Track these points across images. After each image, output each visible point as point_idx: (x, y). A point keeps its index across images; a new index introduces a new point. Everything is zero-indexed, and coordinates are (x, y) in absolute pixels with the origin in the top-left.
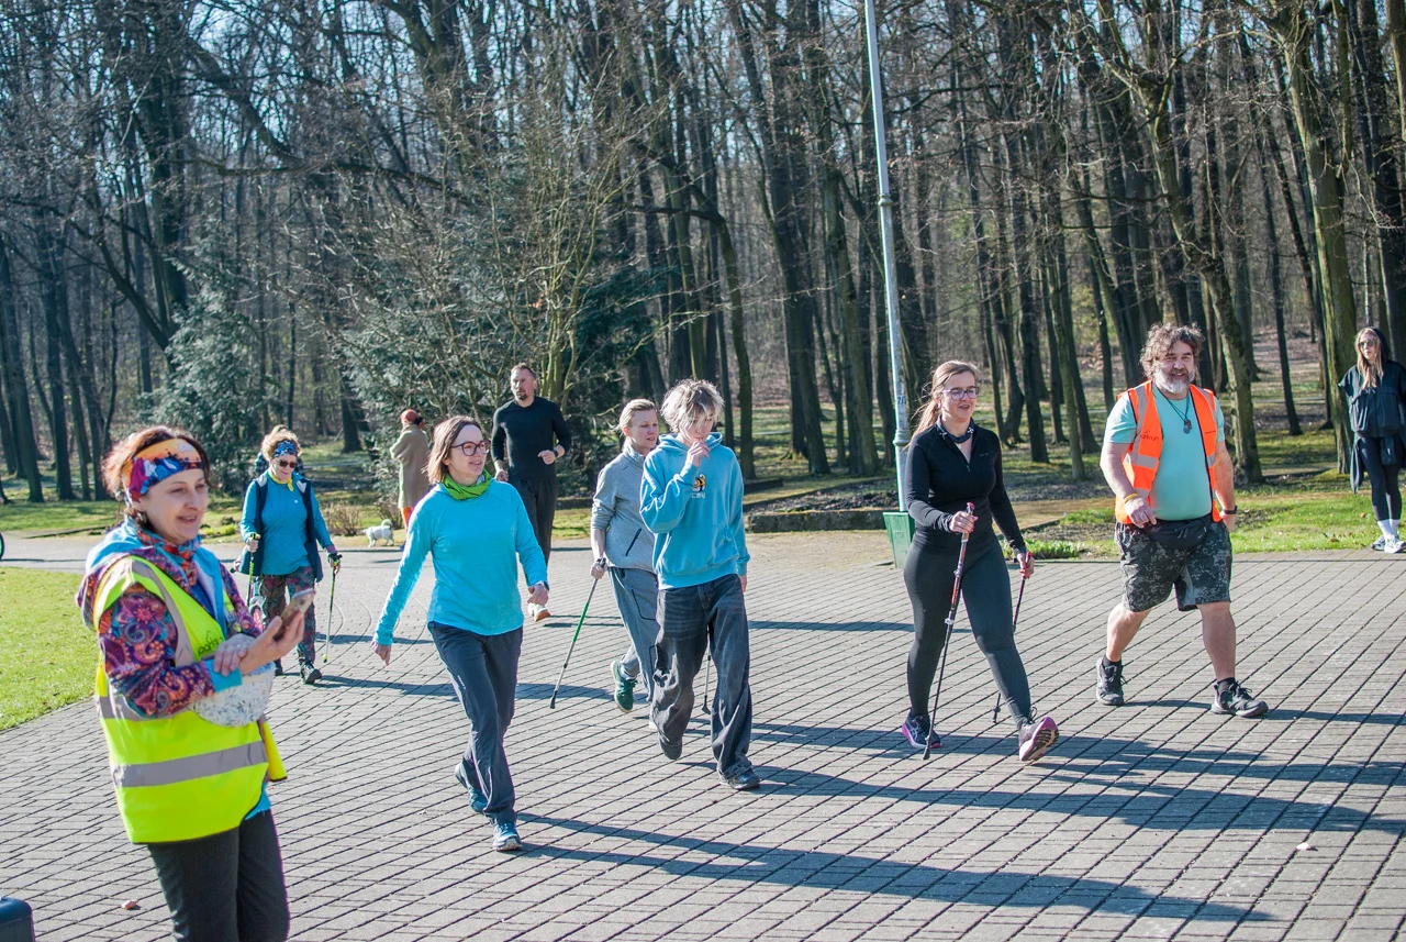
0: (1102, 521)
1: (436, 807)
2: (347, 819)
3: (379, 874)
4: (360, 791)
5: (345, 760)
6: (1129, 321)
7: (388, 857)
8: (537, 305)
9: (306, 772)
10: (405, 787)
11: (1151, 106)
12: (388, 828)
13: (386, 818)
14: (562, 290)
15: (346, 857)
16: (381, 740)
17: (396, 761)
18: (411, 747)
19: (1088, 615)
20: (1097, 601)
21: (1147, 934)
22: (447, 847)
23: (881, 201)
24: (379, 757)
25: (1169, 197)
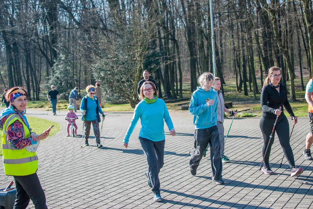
0: (260, 109)
1: (111, 170)
2: (92, 172)
3: (98, 184)
4: (94, 166)
5: (91, 159)
7: (101, 180)
8: (135, 59)
9: (82, 161)
10: (104, 165)
11: (273, 17)
12: (101, 174)
13: (100, 172)
14: (140, 56)
15: (92, 180)
16: (99, 154)
17: (103, 159)
18: (106, 156)
21: (270, 201)
22: (114, 178)
23: (212, 37)
24: (99, 158)
25: (276, 37)
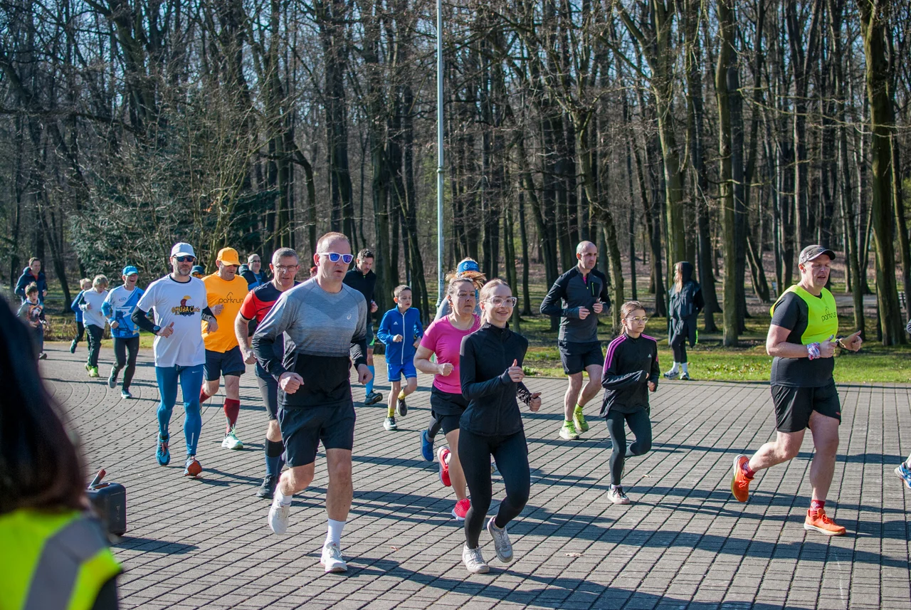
6: (551, 246)
8: (209, 210)
11: (579, 123)
19: (553, 402)
20: (554, 397)
23: (439, 170)
25: (585, 176)
